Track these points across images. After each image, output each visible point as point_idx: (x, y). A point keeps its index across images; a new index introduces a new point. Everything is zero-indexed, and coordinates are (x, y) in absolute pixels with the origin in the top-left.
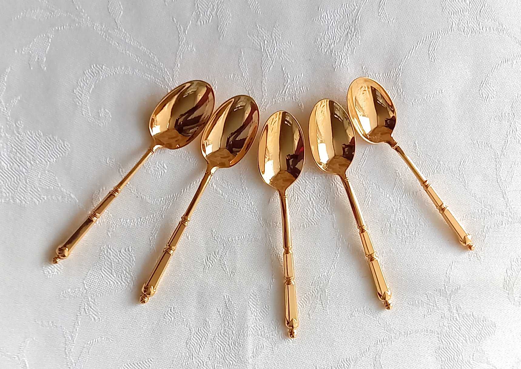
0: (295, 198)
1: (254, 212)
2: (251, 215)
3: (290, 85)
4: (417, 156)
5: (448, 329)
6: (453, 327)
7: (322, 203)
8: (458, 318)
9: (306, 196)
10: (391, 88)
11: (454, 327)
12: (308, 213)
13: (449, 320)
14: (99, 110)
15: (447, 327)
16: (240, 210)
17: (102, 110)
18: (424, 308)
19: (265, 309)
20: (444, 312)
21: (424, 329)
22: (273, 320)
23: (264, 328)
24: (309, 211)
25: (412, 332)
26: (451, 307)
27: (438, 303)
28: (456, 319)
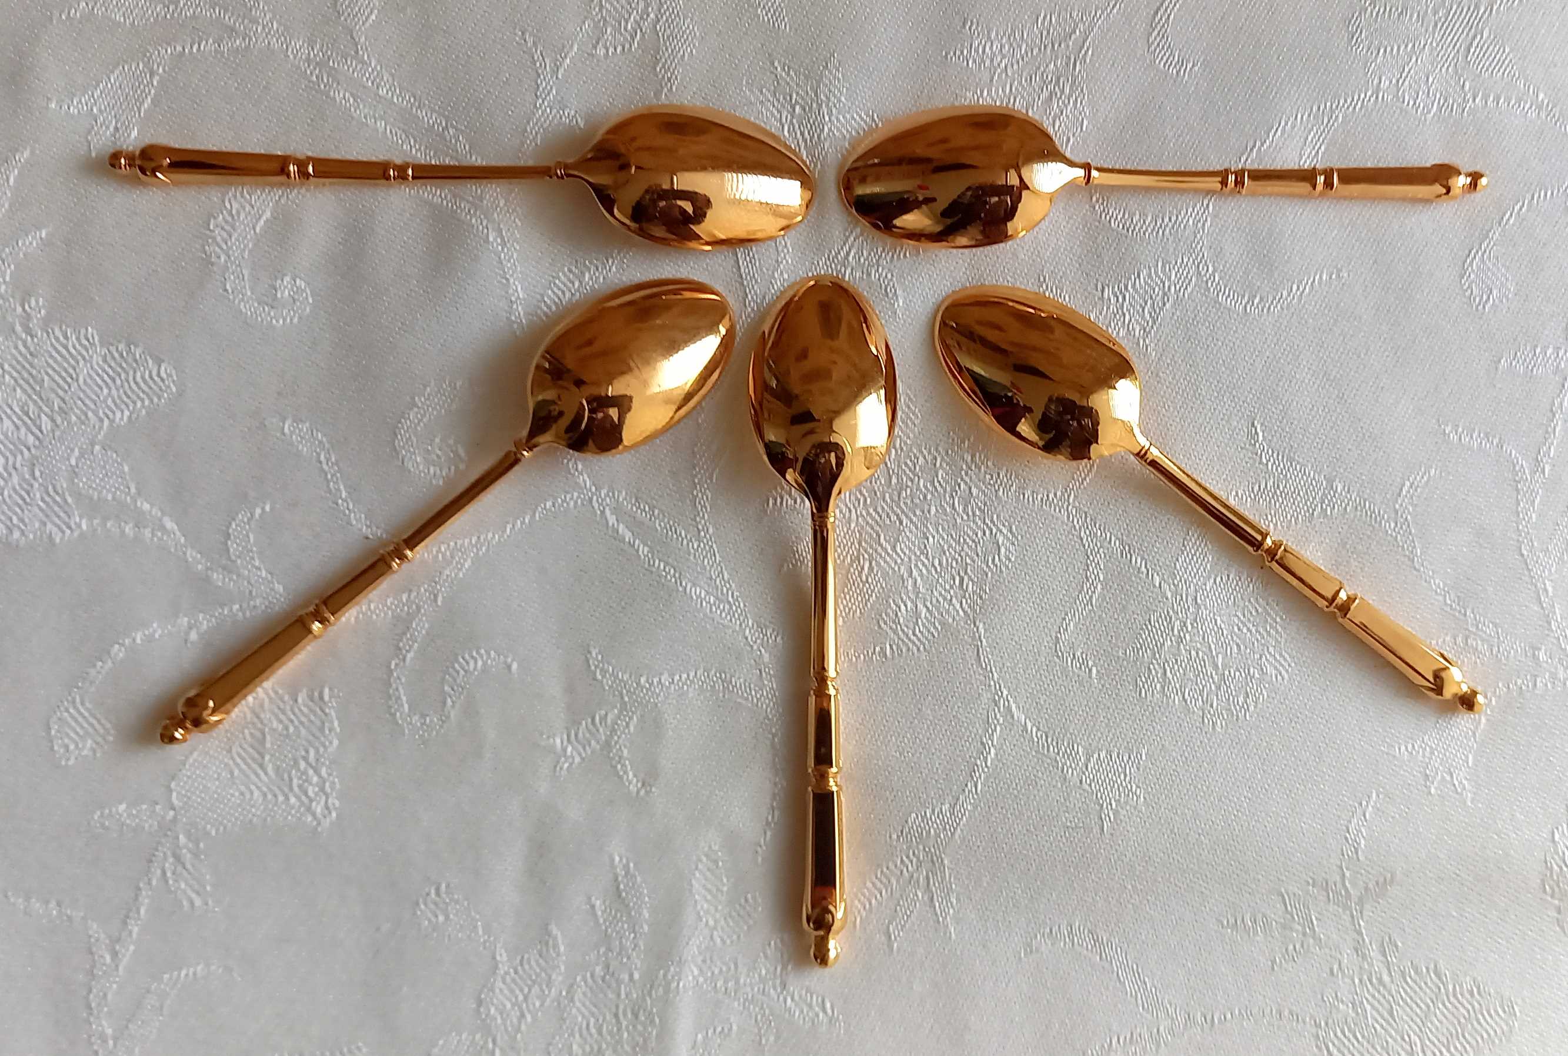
0: (863, 568)
1: (729, 602)
2: (718, 612)
4: (1261, 463)
5: (1351, 1010)
6: (1368, 1007)
7: (947, 587)
8: (1386, 978)
9: (899, 561)
10: (1179, 261)
11: (1373, 1006)
12: (899, 614)
13: (1357, 981)
14: (276, 278)
15: (1347, 1006)
16: (685, 593)
17: (287, 279)
18: (1273, 937)
19: (744, 908)
20: (1341, 954)
21: (1269, 1008)
22: (770, 944)
23: (736, 967)
24: (903, 607)
25: (1229, 1016)
26: (1363, 940)
27: (1318, 926)
28: (1380, 981)
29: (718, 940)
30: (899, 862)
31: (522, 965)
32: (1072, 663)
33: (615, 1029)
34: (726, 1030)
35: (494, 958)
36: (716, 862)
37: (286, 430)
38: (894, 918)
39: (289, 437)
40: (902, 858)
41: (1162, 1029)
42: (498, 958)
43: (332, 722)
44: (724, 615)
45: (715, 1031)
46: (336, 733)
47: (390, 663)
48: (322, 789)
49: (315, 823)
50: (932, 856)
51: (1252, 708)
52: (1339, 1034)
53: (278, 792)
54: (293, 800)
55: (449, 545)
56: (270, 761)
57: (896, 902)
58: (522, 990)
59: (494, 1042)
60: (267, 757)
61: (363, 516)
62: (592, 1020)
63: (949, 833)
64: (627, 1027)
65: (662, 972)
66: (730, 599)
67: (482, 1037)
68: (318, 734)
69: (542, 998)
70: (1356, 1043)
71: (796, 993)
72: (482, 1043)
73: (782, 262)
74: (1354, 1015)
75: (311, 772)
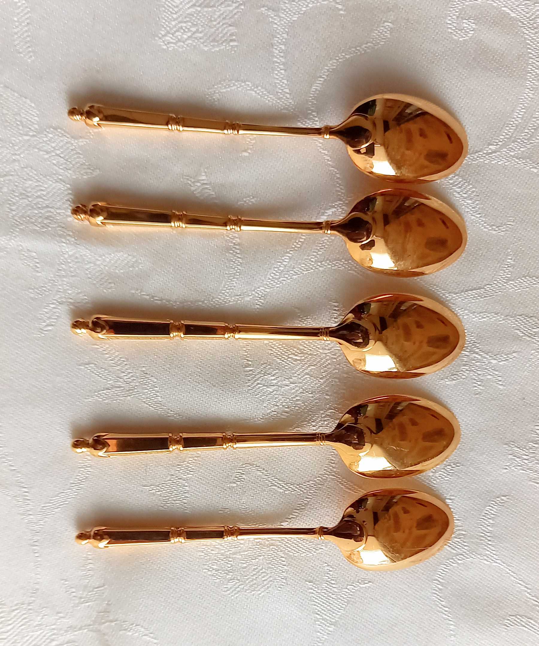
0: (296, 355)
2: (274, 272)
3: (487, 362)
4: (348, 585)
5: (37, 623)
7: (284, 404)
9: (299, 377)
10: (466, 544)
11: (39, 635)
12: (270, 376)
13: (53, 627)
14: (474, 20)
15: (39, 621)
16: (286, 253)
17: (474, 26)
18: (80, 580)
19: (106, 282)
20: (69, 618)
21: (40, 577)
22: (85, 296)
23: (72, 276)
24: (273, 378)
25: (37, 555)
26: (76, 631)
27: (85, 606)
28: (53, 640)
29: (87, 267)
30: (129, 371)
31: (77, 153)
32: (239, 472)
33: (40, 206)
34: (37, 269)
35: (81, 137)
36: (133, 266)
37: (386, 24)
38: (97, 367)
39: (382, 25)
40: (132, 373)
41: (32, 517)
42: (81, 140)
43: (218, 46)
44: (272, 275)
45: (38, 263)
46: (211, 49)
47: (249, 82)
48: (179, 41)
49: (160, 36)
50: (132, 390)
51: (210, 573)
52: (25, 616)
53: (178, 14)
54: (173, 23)
55: (316, 117)
56: (197, 10)
57: (107, 369)
58: (62, 153)
59: (34, 136)
60: (199, 9)
61: (335, 67)
62: (44, 193)
63: (145, 400)
64: (41, 213)
65: (71, 233)
66: (281, 279)
67: (37, 129)
68: (211, 39)
69: (58, 165)
70: (19, 625)
71: (57, 310)
72: (33, 129)
73: (474, 315)
74: (35, 625)
75: (189, 34)
